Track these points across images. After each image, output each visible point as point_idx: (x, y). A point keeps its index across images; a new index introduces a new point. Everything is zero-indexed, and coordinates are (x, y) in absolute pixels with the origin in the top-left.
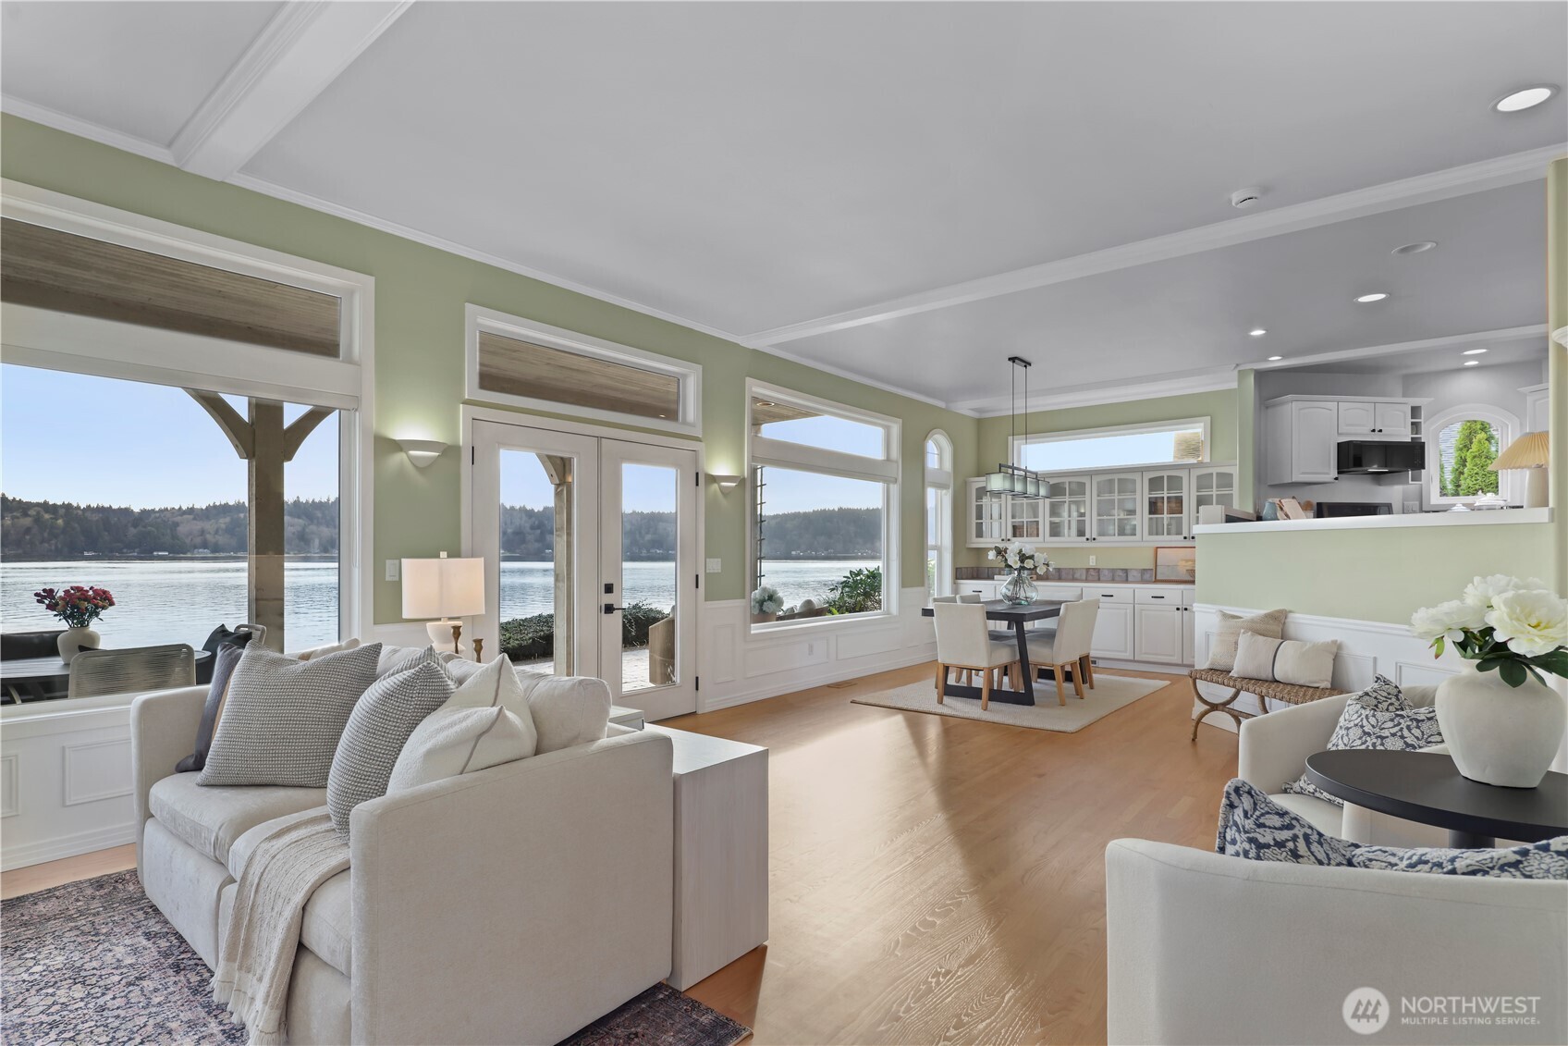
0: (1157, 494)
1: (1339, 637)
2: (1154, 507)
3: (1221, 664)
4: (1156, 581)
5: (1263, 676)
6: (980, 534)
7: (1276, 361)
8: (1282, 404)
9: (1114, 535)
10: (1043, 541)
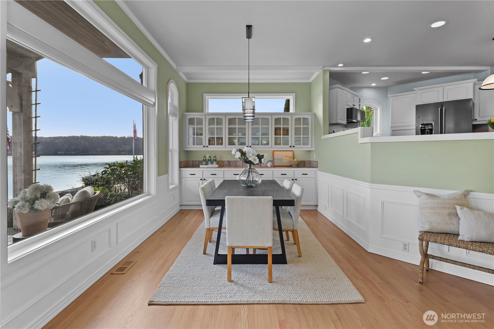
0: (277, 126)
2: (277, 131)
4: (275, 166)
9: (259, 145)
10: (225, 147)
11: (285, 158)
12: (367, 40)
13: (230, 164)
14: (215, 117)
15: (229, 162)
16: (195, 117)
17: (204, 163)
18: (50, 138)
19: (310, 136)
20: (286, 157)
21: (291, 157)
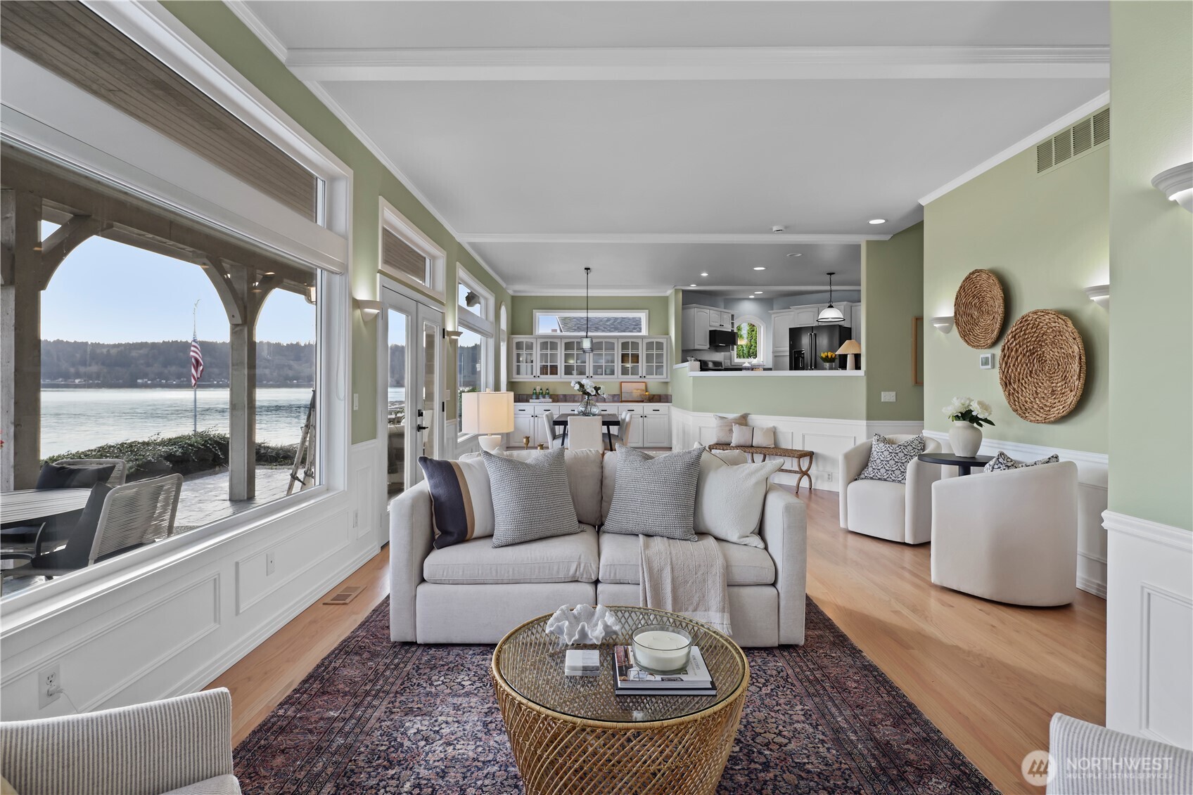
0: (626, 352)
1: (775, 425)
2: (624, 358)
3: (724, 439)
4: (622, 402)
5: (747, 444)
6: (518, 373)
7: (693, 287)
8: (690, 308)
9: (602, 374)
10: (561, 376)
11: (635, 391)
12: (705, 275)
13: (566, 398)
14: (549, 340)
15: (565, 396)
16: (524, 340)
17: (534, 397)
18: (120, 345)
19: (665, 364)
20: (638, 390)
21: (643, 390)
